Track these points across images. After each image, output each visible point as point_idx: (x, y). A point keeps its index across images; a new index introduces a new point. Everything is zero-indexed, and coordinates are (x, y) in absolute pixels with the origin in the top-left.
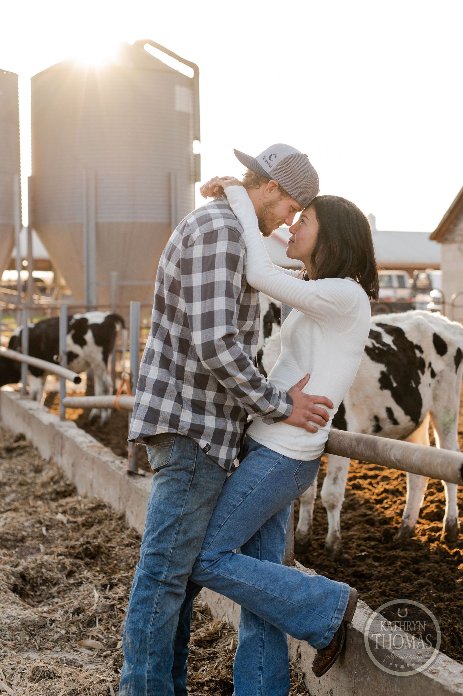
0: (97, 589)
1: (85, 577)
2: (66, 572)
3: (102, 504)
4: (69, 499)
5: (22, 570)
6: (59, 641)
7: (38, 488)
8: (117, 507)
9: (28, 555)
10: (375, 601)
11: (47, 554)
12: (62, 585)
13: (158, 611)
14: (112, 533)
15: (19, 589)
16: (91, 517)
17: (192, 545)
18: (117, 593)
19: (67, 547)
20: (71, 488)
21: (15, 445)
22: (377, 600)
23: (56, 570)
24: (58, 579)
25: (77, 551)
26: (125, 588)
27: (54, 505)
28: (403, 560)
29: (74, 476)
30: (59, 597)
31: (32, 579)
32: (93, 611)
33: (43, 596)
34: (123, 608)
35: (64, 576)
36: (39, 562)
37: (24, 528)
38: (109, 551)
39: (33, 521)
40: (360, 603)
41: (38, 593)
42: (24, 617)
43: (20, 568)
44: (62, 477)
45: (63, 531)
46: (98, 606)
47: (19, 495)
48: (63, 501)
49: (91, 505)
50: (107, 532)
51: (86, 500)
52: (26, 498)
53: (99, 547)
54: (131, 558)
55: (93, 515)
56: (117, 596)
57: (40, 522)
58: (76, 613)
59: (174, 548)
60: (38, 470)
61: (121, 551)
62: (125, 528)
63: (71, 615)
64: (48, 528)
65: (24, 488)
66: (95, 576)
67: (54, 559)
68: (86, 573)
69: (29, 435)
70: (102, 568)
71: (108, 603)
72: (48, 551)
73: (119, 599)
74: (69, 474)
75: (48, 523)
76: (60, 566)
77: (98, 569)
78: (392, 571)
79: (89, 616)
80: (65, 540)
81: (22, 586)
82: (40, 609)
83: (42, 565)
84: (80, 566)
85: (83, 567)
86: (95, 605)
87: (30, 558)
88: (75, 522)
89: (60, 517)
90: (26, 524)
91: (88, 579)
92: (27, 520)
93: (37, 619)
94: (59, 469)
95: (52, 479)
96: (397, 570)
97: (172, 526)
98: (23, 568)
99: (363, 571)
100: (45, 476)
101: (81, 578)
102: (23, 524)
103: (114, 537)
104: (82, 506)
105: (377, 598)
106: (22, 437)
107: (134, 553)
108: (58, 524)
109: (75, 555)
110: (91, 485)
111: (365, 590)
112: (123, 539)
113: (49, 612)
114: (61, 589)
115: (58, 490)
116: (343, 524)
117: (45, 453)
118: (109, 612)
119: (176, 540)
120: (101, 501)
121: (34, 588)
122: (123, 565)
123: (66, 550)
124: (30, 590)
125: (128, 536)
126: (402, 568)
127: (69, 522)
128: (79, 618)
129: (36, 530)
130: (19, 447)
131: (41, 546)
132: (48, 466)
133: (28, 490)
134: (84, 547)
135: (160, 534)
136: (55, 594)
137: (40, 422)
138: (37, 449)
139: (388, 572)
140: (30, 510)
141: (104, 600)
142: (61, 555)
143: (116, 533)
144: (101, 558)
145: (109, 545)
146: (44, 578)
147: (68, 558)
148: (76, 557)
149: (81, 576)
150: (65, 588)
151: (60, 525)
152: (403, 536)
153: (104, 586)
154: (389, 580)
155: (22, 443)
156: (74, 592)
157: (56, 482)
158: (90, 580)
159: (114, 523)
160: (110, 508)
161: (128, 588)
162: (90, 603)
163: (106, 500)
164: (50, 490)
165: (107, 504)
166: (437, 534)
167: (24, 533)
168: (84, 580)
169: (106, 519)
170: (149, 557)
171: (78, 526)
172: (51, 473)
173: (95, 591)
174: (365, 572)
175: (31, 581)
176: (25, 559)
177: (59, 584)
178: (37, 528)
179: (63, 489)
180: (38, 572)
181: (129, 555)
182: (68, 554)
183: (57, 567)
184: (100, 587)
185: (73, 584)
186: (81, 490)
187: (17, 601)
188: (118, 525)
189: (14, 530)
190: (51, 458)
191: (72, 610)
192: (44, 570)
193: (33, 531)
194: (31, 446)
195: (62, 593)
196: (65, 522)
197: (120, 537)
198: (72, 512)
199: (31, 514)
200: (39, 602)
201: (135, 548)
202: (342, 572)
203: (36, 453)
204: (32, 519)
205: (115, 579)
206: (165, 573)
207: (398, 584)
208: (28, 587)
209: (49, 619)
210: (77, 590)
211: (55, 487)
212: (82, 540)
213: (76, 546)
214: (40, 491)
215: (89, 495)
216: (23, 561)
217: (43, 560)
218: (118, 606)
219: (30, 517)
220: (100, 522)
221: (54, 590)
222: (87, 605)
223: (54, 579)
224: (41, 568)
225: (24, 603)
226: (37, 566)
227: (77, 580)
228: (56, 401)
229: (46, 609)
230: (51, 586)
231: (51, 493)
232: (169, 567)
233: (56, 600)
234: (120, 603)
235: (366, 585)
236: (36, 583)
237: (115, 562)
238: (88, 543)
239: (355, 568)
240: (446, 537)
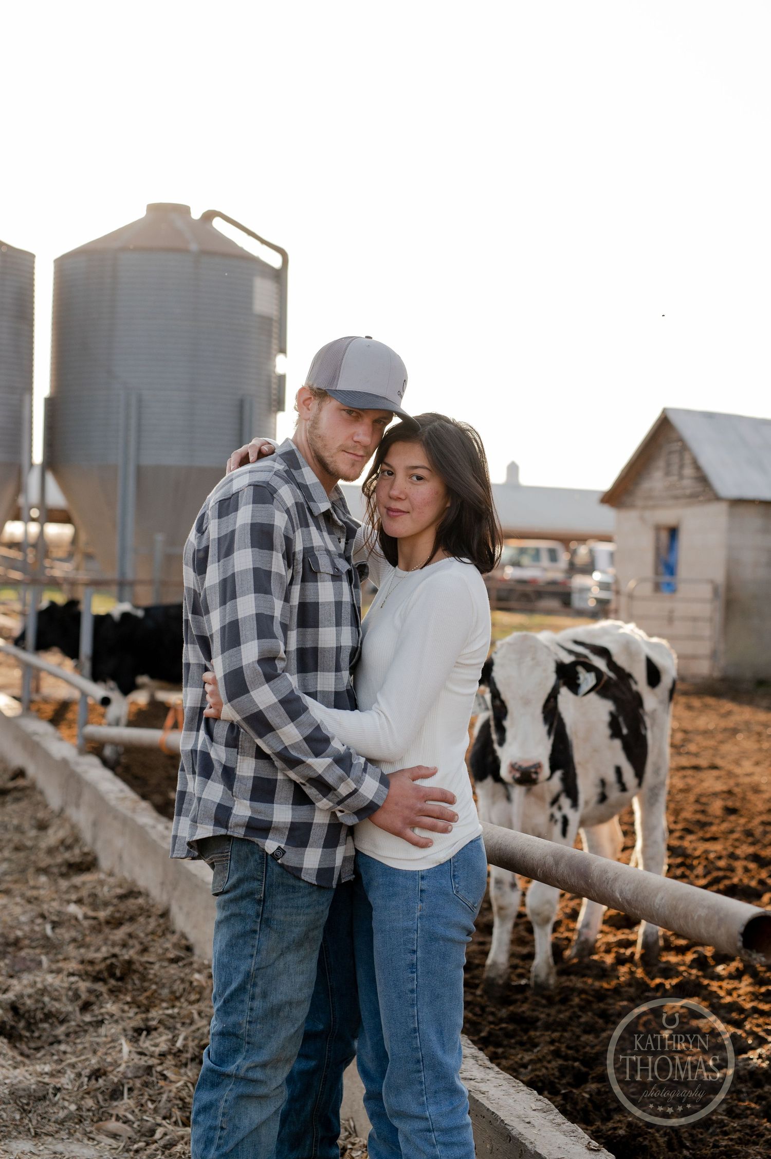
0: (126, 1036)
1: (108, 1013)
2: (80, 1002)
3: (135, 889)
4: (87, 877)
5: (14, 998)
6: (66, 1121)
7: (42, 855)
8: (158, 896)
9: (21, 971)
11: (52, 972)
12: (73, 1023)
14: (150, 938)
15: (8, 1027)
16: (118, 911)
18: (156, 1045)
19: (82, 962)
20: (89, 858)
21: (11, 785)
23: (64, 999)
24: (68, 1014)
25: (97, 968)
26: (170, 1035)
27: (64, 884)
28: (583, 996)
29: (95, 839)
30: (67, 1043)
31: (28, 1011)
32: (120, 1075)
33: (44, 1038)
34: (165, 1072)
35: (77, 1009)
36: (39, 986)
37: (19, 925)
38: (145, 968)
39: (33, 914)
41: (36, 1034)
42: (15, 1082)
43: (10, 996)
44: (77, 840)
45: (78, 931)
46: (128, 1067)
47: (14, 866)
48: (78, 880)
49: (119, 891)
50: (142, 935)
51: (112, 880)
52: (23, 871)
53: (130, 962)
54: (178, 982)
55: (122, 907)
56: (157, 1050)
57: (43, 916)
58: (93, 1077)
60: (42, 826)
61: (163, 971)
62: (167, 929)
63: (86, 1079)
64: (55, 925)
65: (22, 855)
66: (123, 1011)
67: (62, 981)
68: (111, 1007)
69: (31, 770)
70: (133, 997)
71: (143, 1063)
72: (54, 967)
73: (160, 1055)
74: (87, 835)
75: (55, 918)
76: (70, 993)
77: (129, 999)
79: (113, 1083)
80: (79, 947)
81: (13, 1023)
82: (39, 1068)
83: (44, 991)
84: (101, 994)
85: (106, 996)
86: (124, 1065)
87: (27, 978)
88: (95, 918)
89: (73, 909)
90: (23, 919)
91: (112, 1016)
92: (24, 913)
93: (33, 1087)
94: (73, 827)
95: (62, 842)
96: (574, 1012)
98: (16, 996)
99: (523, 1012)
100: (53, 837)
101: (102, 1014)
102: (17, 918)
103: (152, 944)
104: (106, 891)
106: (20, 773)
107: (182, 975)
108: (69, 920)
109: (94, 974)
110: (120, 858)
111: (528, 1046)
112: (167, 949)
113: (51, 1075)
114: (71, 1030)
115: (72, 860)
117: (54, 799)
118: (144, 1078)
120: (134, 882)
121: (29, 1027)
122: (165, 992)
123: (81, 967)
124: (24, 1028)
125: (176, 946)
126: (582, 1008)
127: (86, 917)
128: (97, 1086)
129: (37, 928)
130: (16, 789)
131: (44, 959)
132: (57, 822)
133: (27, 858)
134: (108, 962)
136: (62, 1037)
138: (41, 793)
139: (562, 1016)
140: (30, 893)
141: (137, 1058)
142: (73, 974)
143: (156, 938)
144: (133, 980)
145: (145, 958)
146: (46, 1011)
147: (84, 980)
148: (97, 978)
149: (103, 1010)
150: (78, 1029)
151: (73, 922)
153: (138, 1031)
154: (565, 1030)
155: (21, 782)
156: (88, 1039)
157: (69, 848)
158: (115, 1018)
159: (153, 923)
160: (148, 895)
161: (174, 1037)
162: (116, 1062)
163: (142, 883)
164: (59, 860)
165: (142, 890)
167: (19, 933)
168: (107, 1017)
169: (141, 915)
171: (100, 924)
172: (61, 834)
173: (123, 1039)
174: (528, 1013)
175: (27, 1015)
176: (19, 979)
177: (68, 1021)
178: (39, 925)
179: (78, 860)
180: (37, 1001)
181: (175, 977)
182: (83, 972)
183: (67, 995)
184: (130, 1033)
185: (90, 1023)
186: (105, 863)
187: (4, 1052)
188: (159, 925)
189: (4, 927)
190: (62, 810)
191: (87, 1072)
192: (46, 999)
193: (33, 931)
194: (33, 787)
195: (72, 1036)
196: (80, 916)
197: (161, 947)
198: (91, 900)
199: (29, 901)
200: (38, 1052)
201: (184, 966)
202: (493, 1014)
203: (39, 798)
204: (32, 910)
205: (153, 1019)
207: (578, 1037)
208: (22, 1024)
209: (52, 1086)
210: (95, 1034)
211: (67, 855)
212: (105, 951)
213: (97, 961)
214: (44, 861)
215: (116, 870)
216: (14, 982)
217: (46, 983)
218: (159, 1068)
219: (29, 907)
220: (132, 919)
221: (61, 1030)
222: (111, 1065)
223: (61, 1013)
224: (42, 995)
225: (15, 1053)
226: (36, 993)
227: (96, 1016)
228: (70, 716)
229: (47, 1066)
230: (56, 1023)
231: (60, 866)
233: (63, 1047)
234: (162, 1064)
235: (530, 1038)
236: (34, 1018)
237: (154, 987)
238: (115, 956)
239: (511, 1008)
240: (643, 956)
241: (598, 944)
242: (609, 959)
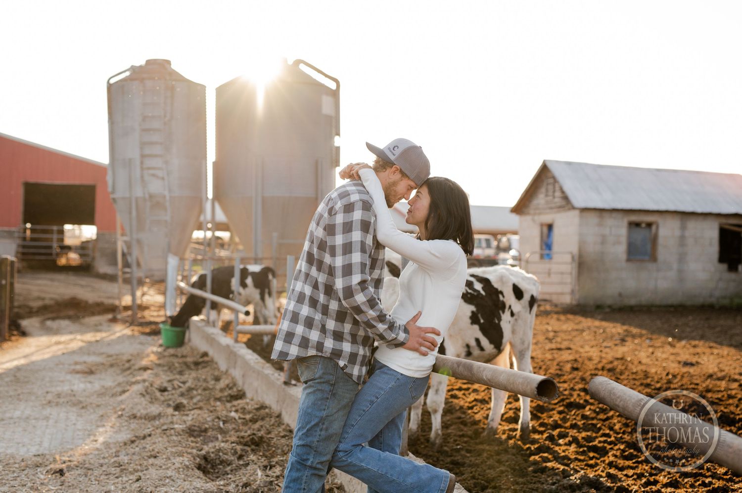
0: (260, 469)
1: (251, 460)
2: (237, 455)
3: (264, 405)
4: (239, 401)
5: (205, 453)
7: (217, 392)
8: (276, 408)
9: (208, 442)
10: (467, 483)
11: (223, 442)
12: (234, 465)
13: (306, 488)
14: (272, 427)
15: (202, 467)
16: (256, 415)
17: (332, 439)
18: (274, 473)
19: (238, 437)
20: (241, 393)
21: (201, 360)
22: (469, 482)
23: (230, 454)
24: (232, 461)
25: (245, 440)
26: (281, 469)
27: (229, 405)
28: (489, 453)
29: (244, 384)
30: (231, 474)
31: (212, 460)
32: (257, 485)
33: (220, 473)
34: (279, 484)
35: (236, 458)
36: (217, 448)
37: (206, 422)
38: (269, 440)
39: (214, 417)
40: (457, 485)
41: (216, 471)
42: (206, 489)
43: (203, 452)
44: (235, 385)
45: (236, 425)
46: (261, 482)
47: (203, 397)
48: (235, 403)
49: (256, 406)
50: (268, 426)
51: (252, 402)
52: (208, 400)
53: (261, 438)
54: (286, 446)
55: (258, 414)
56: (275, 475)
57: (218, 418)
58: (244, 487)
59: (318, 441)
60: (217, 379)
61: (278, 441)
62: (280, 423)
63: (241, 488)
64: (224, 422)
65: (207, 392)
66: (259, 459)
67: (228, 446)
68: (252, 457)
69: (211, 353)
70: (264, 454)
71: (268, 480)
72: (224, 439)
73: (276, 477)
74: (240, 382)
75: (225, 419)
76: (233, 451)
77: (261, 454)
78: (480, 461)
79: (254, 489)
80: (236, 432)
81: (205, 465)
82: (217, 483)
83: (219, 450)
84: (248, 451)
85: (250, 452)
86: (259, 481)
87: (211, 445)
88: (244, 419)
89: (233, 414)
90: (208, 419)
91: (253, 461)
92: (209, 416)
93: (216, 490)
94: (233, 378)
95: (228, 386)
96: (484, 460)
97: (317, 425)
98: (206, 452)
99: (458, 460)
100: (222, 384)
101: (248, 460)
102: (206, 419)
103: (272, 430)
104: (250, 406)
105: (469, 481)
106: (205, 354)
107: (288, 443)
108: (232, 420)
109: (244, 443)
110: (257, 391)
111: (460, 474)
112: (280, 432)
113: (224, 485)
114: (233, 468)
115: (232, 394)
116: (443, 424)
117: (223, 366)
118: (269, 487)
119: (320, 435)
120: (264, 403)
121: (213, 467)
122: (279, 451)
123: (238, 439)
124: (210, 468)
125: (284, 430)
126: (488, 458)
127: (240, 418)
128: (246, 491)
129: (215, 424)
130: (203, 362)
131: (219, 436)
132: (224, 376)
133: (210, 393)
134: (251, 437)
135: (308, 430)
136: (229, 472)
137: (219, 344)
138: (216, 363)
139: (477, 461)
140: (212, 409)
141: (265, 478)
142: (233, 443)
143: (274, 427)
144: (263, 446)
145: (269, 436)
146: (221, 459)
147: (238, 445)
148: (245, 445)
149: (249, 459)
150: (236, 468)
151: (233, 420)
152: (488, 434)
153: (266, 467)
154: (478, 467)
155: (206, 359)
156: (243, 471)
157: (231, 388)
158: (255, 462)
159: (273, 420)
160: (270, 408)
161: (283, 469)
162: (255, 480)
163: (267, 402)
164: (226, 394)
165: (268, 406)
166: (514, 433)
167: (207, 426)
168: (251, 462)
169: (267, 417)
170: (300, 447)
171: (247, 421)
172: (227, 382)
173: (258, 470)
174: (460, 461)
175: (212, 462)
176: (207, 445)
177: (232, 464)
178: (216, 422)
179: (236, 394)
180: (216, 455)
181: (284, 444)
182: (238, 442)
183: (231, 452)
184: (262, 468)
185: (243, 465)
186: (249, 395)
187: (201, 477)
188: (276, 421)
189: (199, 423)
190: (227, 371)
191: (241, 484)
192: (221, 454)
193: (213, 425)
194: (212, 361)
195: (234, 471)
196: (237, 418)
197: (277, 431)
198: (242, 411)
199: (211, 412)
200: (217, 477)
201: (288, 439)
202: (442, 460)
203: (215, 366)
204: (213, 415)
205: (273, 461)
206: (311, 460)
207: (485, 471)
208: (209, 466)
209: (224, 490)
210: (245, 469)
211: (230, 392)
212: (249, 432)
213: (245, 437)
214: (219, 395)
215: (255, 398)
216: (205, 447)
217: (220, 447)
218: (276, 482)
219: (211, 414)
220: (263, 419)
221: (228, 469)
222: (253, 481)
223: (228, 460)
224: (219, 452)
225: (206, 478)
226: (216, 451)
227: (245, 461)
228: (231, 328)
229: (222, 483)
230: (226, 465)
231: (226, 397)
232: (314, 455)
233: (229, 476)
234: (277, 480)
235: (460, 471)
236: (215, 463)
237: (274, 449)
238: (254, 434)
239: (452, 458)
240: (521, 436)
241: (499, 431)
242: (504, 437)
